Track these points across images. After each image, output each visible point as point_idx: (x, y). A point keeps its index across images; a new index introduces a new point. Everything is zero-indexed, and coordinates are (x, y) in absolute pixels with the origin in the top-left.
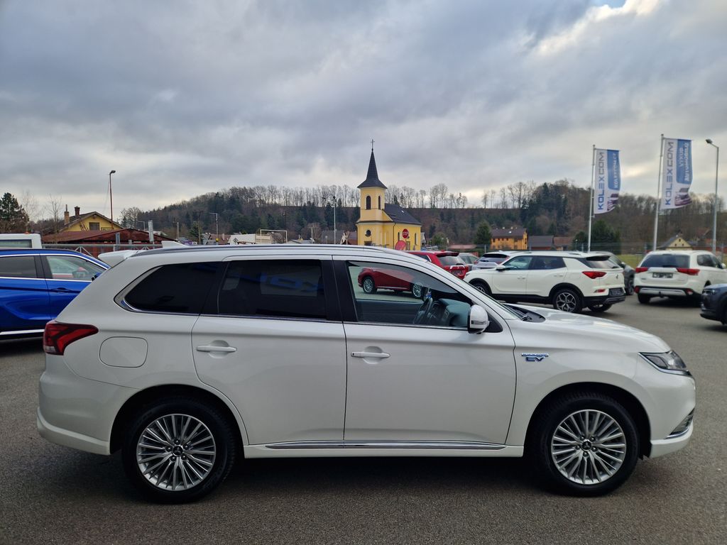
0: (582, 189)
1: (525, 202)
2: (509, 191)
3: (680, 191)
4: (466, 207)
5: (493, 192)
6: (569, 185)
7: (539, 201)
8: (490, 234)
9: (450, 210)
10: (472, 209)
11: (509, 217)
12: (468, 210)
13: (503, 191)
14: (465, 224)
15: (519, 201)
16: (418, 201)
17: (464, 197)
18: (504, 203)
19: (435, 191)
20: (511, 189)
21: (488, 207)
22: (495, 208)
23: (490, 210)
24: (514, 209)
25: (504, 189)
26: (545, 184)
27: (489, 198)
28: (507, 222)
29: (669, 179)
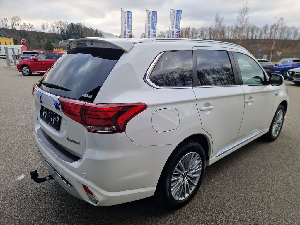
0: (88, 28)
1: (64, 31)
2: (55, 25)
3: (153, 33)
4: (33, 30)
5: (47, 25)
6: (83, 26)
7: (70, 31)
8: (52, 46)
9: (25, 31)
10: (37, 32)
11: (57, 38)
12: (34, 32)
13: (52, 24)
14: (34, 40)
15: (61, 31)
16: (3, 25)
17: (32, 25)
18: (54, 31)
19: (14, 19)
20: (56, 24)
21: (46, 32)
22: (49, 32)
23: (47, 34)
24: (59, 34)
25: (53, 23)
26: (72, 23)
27: (45, 27)
28: (56, 40)
29: (149, 28)
